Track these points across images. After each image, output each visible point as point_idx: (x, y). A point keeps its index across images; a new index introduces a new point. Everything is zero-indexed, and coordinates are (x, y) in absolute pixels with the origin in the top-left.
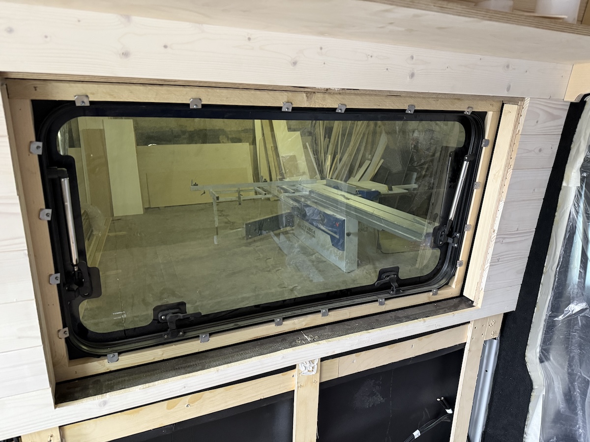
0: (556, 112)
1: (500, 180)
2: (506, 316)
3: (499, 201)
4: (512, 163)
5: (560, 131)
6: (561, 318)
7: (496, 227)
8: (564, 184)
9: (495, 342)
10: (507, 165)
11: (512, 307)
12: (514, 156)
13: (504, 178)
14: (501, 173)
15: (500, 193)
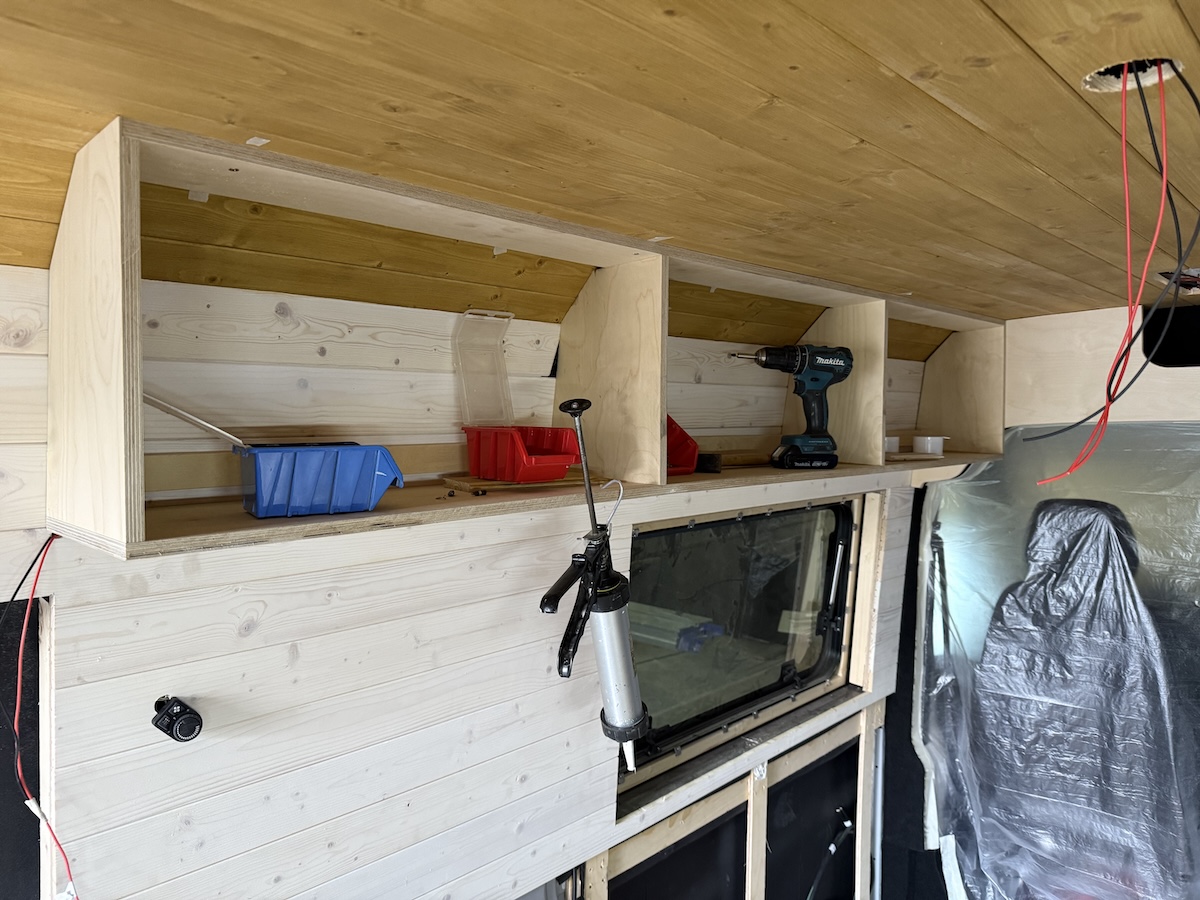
0: (907, 497)
1: (872, 561)
2: (889, 699)
3: (875, 581)
4: (883, 545)
5: (910, 513)
6: (935, 692)
7: (876, 607)
8: (920, 559)
9: (881, 731)
10: (878, 548)
11: (892, 689)
12: (883, 539)
13: (877, 559)
14: (873, 554)
15: (876, 573)
